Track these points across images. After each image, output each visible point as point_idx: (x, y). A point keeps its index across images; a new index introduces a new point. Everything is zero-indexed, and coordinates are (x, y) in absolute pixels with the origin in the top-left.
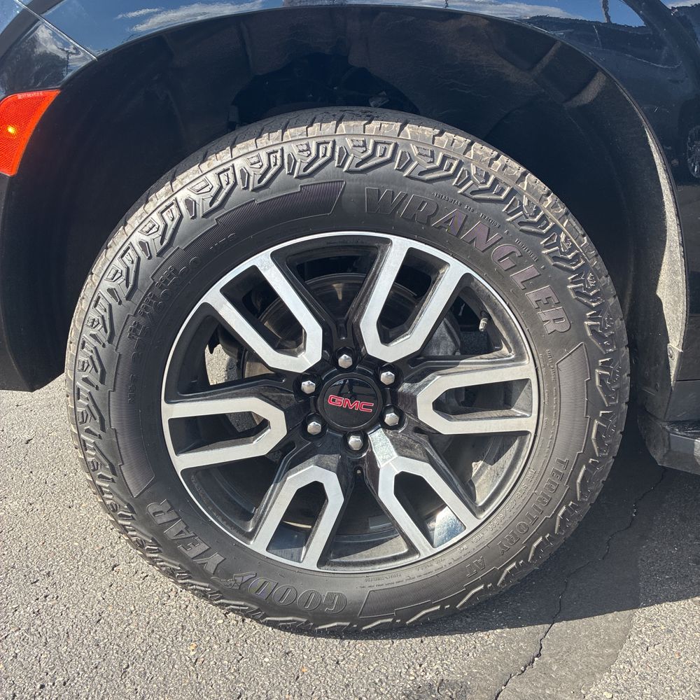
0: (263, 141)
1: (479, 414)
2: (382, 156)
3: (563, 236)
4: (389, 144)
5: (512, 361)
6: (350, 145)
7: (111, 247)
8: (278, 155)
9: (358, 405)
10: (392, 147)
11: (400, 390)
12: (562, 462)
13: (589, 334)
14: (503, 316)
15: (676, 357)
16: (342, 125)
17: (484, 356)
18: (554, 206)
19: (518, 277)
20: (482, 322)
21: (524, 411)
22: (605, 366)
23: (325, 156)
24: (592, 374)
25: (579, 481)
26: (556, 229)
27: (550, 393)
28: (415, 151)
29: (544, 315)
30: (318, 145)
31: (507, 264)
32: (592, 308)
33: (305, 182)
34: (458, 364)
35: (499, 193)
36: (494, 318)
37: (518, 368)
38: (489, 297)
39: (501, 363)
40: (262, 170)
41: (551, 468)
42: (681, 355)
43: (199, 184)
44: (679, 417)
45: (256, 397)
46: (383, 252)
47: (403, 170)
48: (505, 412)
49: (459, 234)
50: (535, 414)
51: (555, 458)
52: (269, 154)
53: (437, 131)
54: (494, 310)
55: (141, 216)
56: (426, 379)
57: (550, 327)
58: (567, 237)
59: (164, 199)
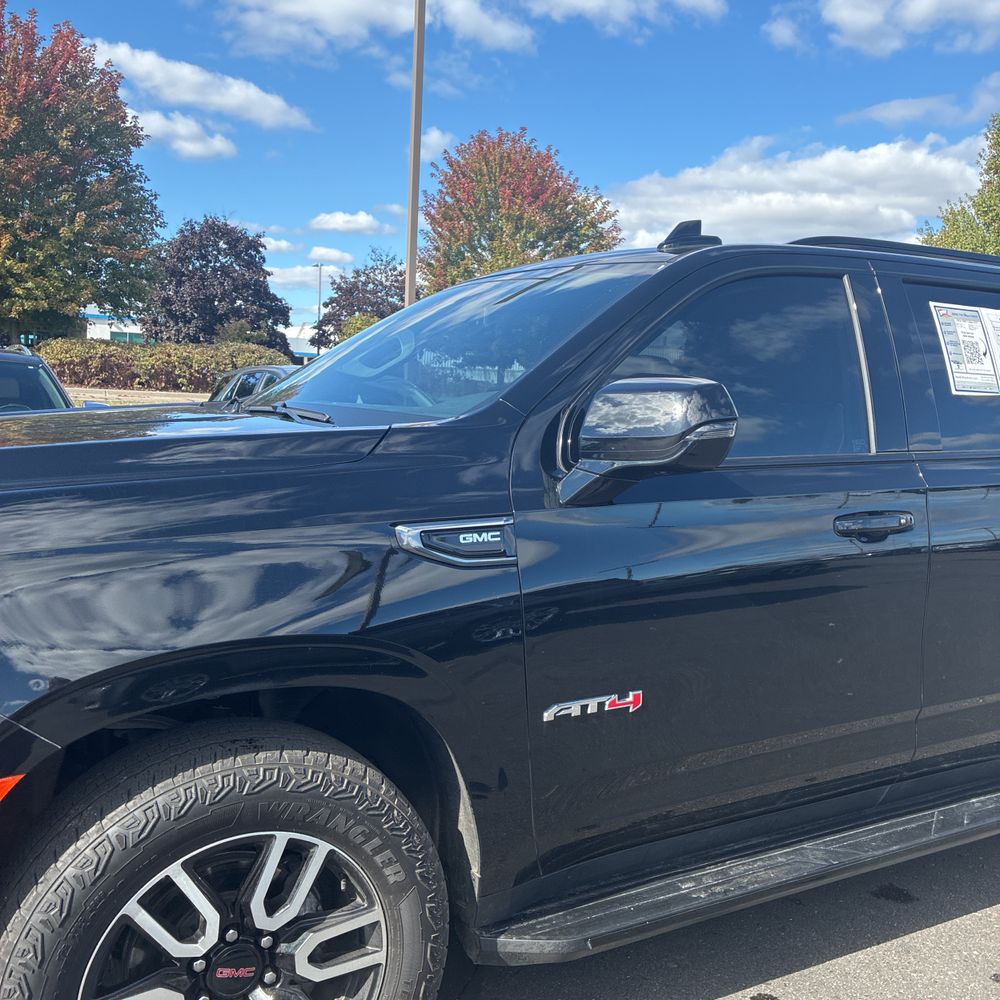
0: (179, 778)
1: (343, 958)
2: (270, 779)
3: (395, 812)
4: (274, 769)
5: (366, 909)
6: (246, 774)
7: (42, 882)
8: (193, 790)
9: (242, 972)
10: (276, 771)
11: (278, 951)
12: (408, 983)
13: (419, 878)
14: (358, 875)
15: (477, 881)
16: (238, 759)
17: (344, 908)
18: (388, 791)
19: (368, 848)
20: (342, 883)
21: (377, 947)
22: (432, 900)
23: (228, 785)
24: (424, 908)
25: (421, 995)
26: (391, 808)
27: (395, 928)
28: (292, 771)
29: (387, 871)
30: (223, 777)
31: (360, 839)
32: (419, 860)
33: (214, 807)
34: (324, 919)
35: (352, 792)
36: (350, 878)
37: (371, 914)
38: (347, 864)
39: (358, 912)
40: (180, 804)
41: (400, 990)
42: (480, 879)
43: (128, 820)
44: (485, 923)
45: (162, 987)
46: (268, 846)
47: (286, 787)
48: (362, 951)
49: (326, 824)
50: (385, 948)
51: (402, 982)
52: (185, 790)
53: (305, 752)
54: (351, 873)
55: (74, 853)
56: (301, 938)
57: (392, 879)
58: (398, 812)
59: (95, 837)
